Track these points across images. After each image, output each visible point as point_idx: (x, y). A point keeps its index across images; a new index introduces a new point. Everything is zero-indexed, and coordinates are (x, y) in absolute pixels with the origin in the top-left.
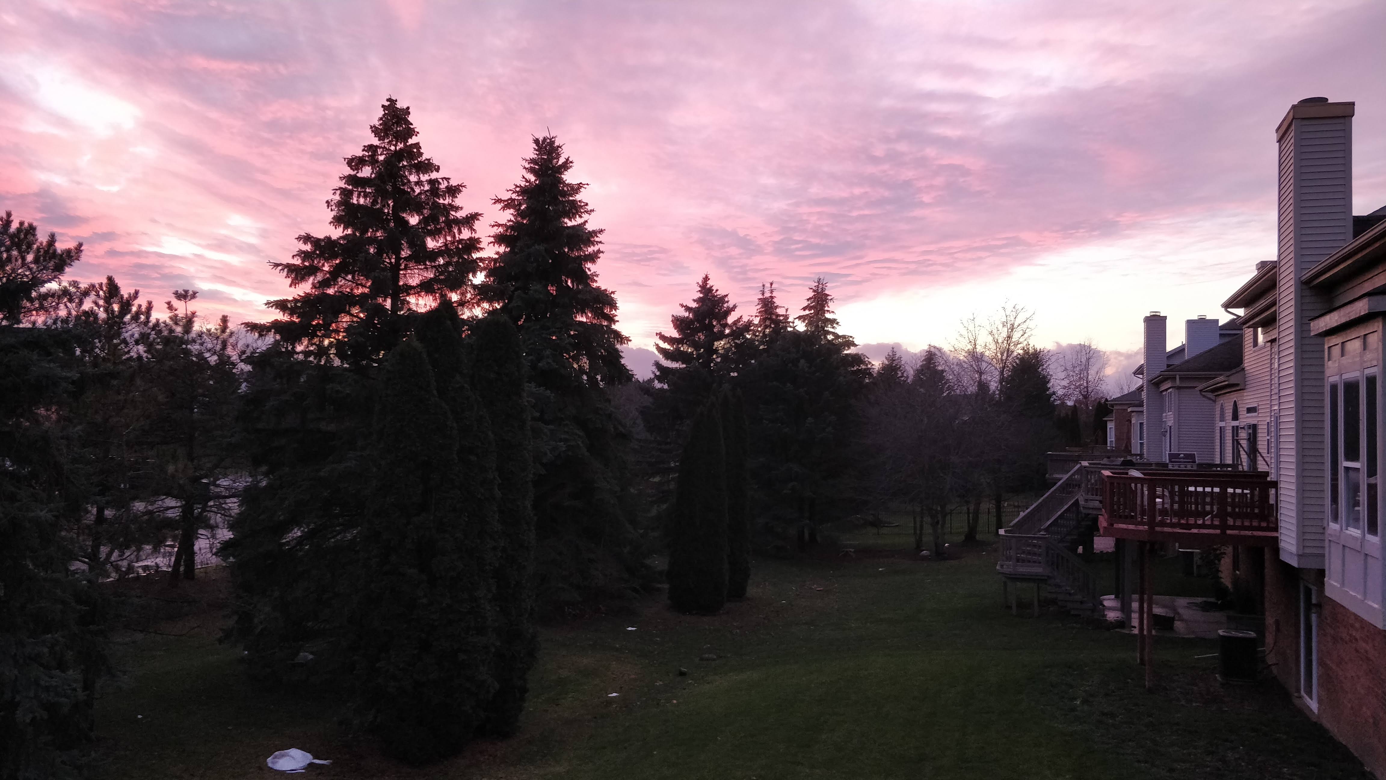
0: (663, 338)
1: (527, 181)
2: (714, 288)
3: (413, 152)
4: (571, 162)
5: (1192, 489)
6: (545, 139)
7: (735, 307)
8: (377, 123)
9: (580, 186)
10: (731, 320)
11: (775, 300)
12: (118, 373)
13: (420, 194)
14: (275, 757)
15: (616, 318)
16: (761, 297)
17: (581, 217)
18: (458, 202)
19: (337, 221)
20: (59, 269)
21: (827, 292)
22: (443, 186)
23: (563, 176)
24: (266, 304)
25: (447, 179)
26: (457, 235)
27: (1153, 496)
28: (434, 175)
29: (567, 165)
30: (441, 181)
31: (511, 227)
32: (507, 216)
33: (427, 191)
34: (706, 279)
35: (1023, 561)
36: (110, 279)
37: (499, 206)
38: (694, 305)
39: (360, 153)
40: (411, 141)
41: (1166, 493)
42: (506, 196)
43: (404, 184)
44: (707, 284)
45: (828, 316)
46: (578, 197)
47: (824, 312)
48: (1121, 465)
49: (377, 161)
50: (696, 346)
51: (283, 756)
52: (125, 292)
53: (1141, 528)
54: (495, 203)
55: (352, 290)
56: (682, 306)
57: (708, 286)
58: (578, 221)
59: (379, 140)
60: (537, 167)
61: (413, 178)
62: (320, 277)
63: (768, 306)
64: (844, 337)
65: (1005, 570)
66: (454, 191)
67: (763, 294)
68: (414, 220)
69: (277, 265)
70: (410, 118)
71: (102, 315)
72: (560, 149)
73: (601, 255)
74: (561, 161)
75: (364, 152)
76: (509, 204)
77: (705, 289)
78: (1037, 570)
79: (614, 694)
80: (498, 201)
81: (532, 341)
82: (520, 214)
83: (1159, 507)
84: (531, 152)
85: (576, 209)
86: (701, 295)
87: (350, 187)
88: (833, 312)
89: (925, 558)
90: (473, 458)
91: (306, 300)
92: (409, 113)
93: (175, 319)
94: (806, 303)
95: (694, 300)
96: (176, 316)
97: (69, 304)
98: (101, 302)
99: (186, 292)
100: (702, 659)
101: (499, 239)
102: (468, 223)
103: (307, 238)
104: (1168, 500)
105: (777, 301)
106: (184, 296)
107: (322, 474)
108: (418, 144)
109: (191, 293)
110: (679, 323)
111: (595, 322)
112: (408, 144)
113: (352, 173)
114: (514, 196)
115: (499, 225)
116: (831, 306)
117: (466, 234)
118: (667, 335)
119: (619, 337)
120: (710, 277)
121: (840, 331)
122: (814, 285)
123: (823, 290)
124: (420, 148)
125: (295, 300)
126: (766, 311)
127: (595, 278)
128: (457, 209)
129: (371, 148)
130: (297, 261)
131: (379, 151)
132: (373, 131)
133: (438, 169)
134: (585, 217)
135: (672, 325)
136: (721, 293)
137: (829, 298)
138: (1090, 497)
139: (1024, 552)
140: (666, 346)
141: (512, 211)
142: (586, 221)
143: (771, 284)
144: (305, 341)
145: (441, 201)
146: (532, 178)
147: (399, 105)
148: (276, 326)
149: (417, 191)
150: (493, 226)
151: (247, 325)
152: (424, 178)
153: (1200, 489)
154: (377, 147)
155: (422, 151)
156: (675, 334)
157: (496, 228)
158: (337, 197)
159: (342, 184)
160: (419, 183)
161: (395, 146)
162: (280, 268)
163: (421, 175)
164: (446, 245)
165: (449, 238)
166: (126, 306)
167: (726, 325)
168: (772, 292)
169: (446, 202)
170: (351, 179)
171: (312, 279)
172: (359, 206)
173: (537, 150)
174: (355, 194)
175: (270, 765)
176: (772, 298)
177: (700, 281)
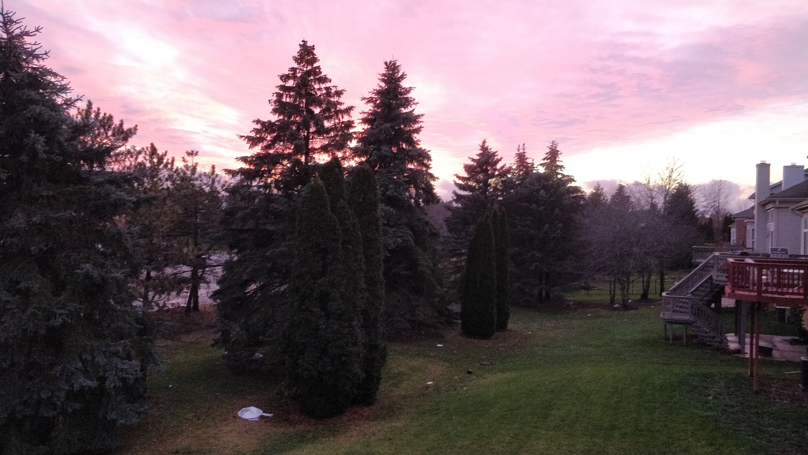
0: (458, 177)
1: (380, 87)
2: (489, 148)
3: (316, 72)
4: (406, 75)
5: (785, 270)
6: (390, 63)
7: (501, 158)
8: (296, 55)
9: (411, 89)
10: (499, 166)
11: (525, 154)
12: (157, 197)
13: (320, 95)
14: (243, 411)
15: (431, 166)
16: (517, 152)
17: (411, 107)
18: (342, 100)
19: (275, 111)
20: (125, 139)
21: (558, 149)
22: (333, 91)
23: (401, 83)
24: (236, 159)
25: (336, 87)
26: (341, 119)
27: (760, 274)
28: (328, 85)
29: (403, 77)
30: (332, 88)
31: (371, 114)
32: (369, 107)
33: (324, 94)
34: (484, 142)
35: (677, 311)
36: (152, 144)
37: (365, 101)
38: (477, 158)
39: (287, 72)
40: (315, 65)
41: (769, 273)
42: (368, 96)
43: (311, 90)
45: (558, 163)
46: (409, 95)
47: (556, 161)
48: (740, 255)
49: (296, 77)
50: (478, 181)
51: (246, 411)
52: (160, 152)
53: (752, 294)
54: (362, 100)
55: (283, 151)
56: (470, 158)
57: (485, 146)
58: (409, 109)
59: (298, 64)
60: (386, 78)
61: (317, 86)
62: (265, 143)
63: (521, 158)
64: (568, 176)
65: (667, 317)
66: (339, 93)
67: (519, 151)
68: (317, 111)
69: (242, 137)
70: (315, 52)
71: (148, 165)
72: (399, 68)
73: (422, 129)
74: (400, 75)
75: (289, 72)
76: (370, 100)
77: (484, 148)
78: (686, 317)
79: (430, 383)
80: (364, 99)
81: (382, 180)
82: (376, 106)
83: (764, 281)
84: (383, 70)
85: (407, 102)
86: (481, 152)
87: (282, 92)
88: (561, 161)
89: (616, 309)
90: (350, 247)
91: (258, 157)
92: (314, 49)
93: (187, 167)
94: (545, 156)
95: (477, 155)
96: (187, 165)
97: (131, 159)
98: (148, 157)
99: (193, 151)
100: (481, 364)
101: (365, 121)
102: (347, 112)
103: (258, 122)
104: (770, 278)
105: (527, 155)
106: (191, 154)
107: (268, 254)
108: (319, 66)
109: (195, 152)
110: (468, 168)
111: (418, 168)
112: (313, 67)
113: (283, 84)
114: (373, 96)
115: (365, 113)
116: (560, 158)
117: (346, 118)
118: (461, 175)
119: (432, 176)
120: (486, 141)
121: (565, 172)
122: (550, 145)
123: (556, 148)
124: (320, 69)
125: (252, 157)
126: (520, 161)
127: (419, 143)
128: (341, 104)
129: (294, 70)
130: (253, 134)
131: (298, 71)
132: (294, 60)
133: (330, 81)
134: (414, 107)
135: (464, 170)
136: (493, 150)
137: (559, 153)
138: (719, 274)
139: (677, 306)
140: (460, 182)
141: (372, 104)
142: (414, 110)
143: (524, 145)
144: (258, 179)
145: (332, 99)
146: (383, 85)
147: (309, 44)
148: (242, 171)
149: (319, 93)
150: (361, 113)
151: (226, 170)
152: (323, 86)
153: (791, 271)
154: (296, 69)
155: (321, 71)
156: (466, 175)
157: (363, 114)
158: (275, 98)
159: (277, 90)
160: (320, 89)
161: (307, 67)
162: (244, 138)
163: (321, 85)
164: (335, 124)
165: (337, 121)
166: (161, 159)
167: (496, 170)
168: (524, 149)
169: (335, 100)
170: (283, 88)
171: (261, 144)
172: (286, 103)
173: (386, 68)
174: (284, 96)
175: (240, 415)
176: (524, 153)
177: (481, 143)
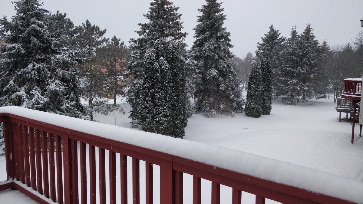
0: (258, 43)
2: (274, 29)
9: (221, 3)
10: (279, 38)
15: (230, 40)
17: (221, 12)
18: (177, 12)
20: (101, 35)
23: (216, 1)
25: (174, 6)
28: (172, 5)
31: (202, 17)
32: (201, 14)
34: (272, 26)
36: (114, 36)
38: (268, 34)
39: (153, 2)
42: (201, 8)
44: (272, 28)
47: (310, 34)
56: (264, 34)
58: (220, 13)
63: (294, 32)
64: (316, 41)
66: (176, 9)
67: (293, 29)
69: (135, 32)
77: (272, 29)
78: (347, 109)
80: (199, 10)
82: (205, 13)
85: (219, 10)
86: (270, 31)
87: (152, 11)
88: (313, 34)
94: (304, 31)
95: (268, 33)
101: (199, 20)
102: (179, 17)
103: (140, 24)
105: (297, 32)
110: (264, 39)
113: (152, 7)
114: (203, 8)
116: (312, 32)
117: (179, 20)
118: (261, 43)
121: (315, 39)
122: (306, 26)
123: (310, 27)
126: (293, 34)
127: (225, 29)
128: (177, 14)
130: (140, 30)
135: (262, 40)
136: (276, 30)
137: (311, 29)
140: (260, 46)
141: (202, 12)
142: (223, 13)
143: (295, 26)
146: (207, 3)
149: (167, 10)
152: (169, 6)
156: (263, 43)
157: (198, 17)
159: (150, 10)
160: (168, 8)
169: (174, 12)
176: (295, 30)
177: (270, 26)
